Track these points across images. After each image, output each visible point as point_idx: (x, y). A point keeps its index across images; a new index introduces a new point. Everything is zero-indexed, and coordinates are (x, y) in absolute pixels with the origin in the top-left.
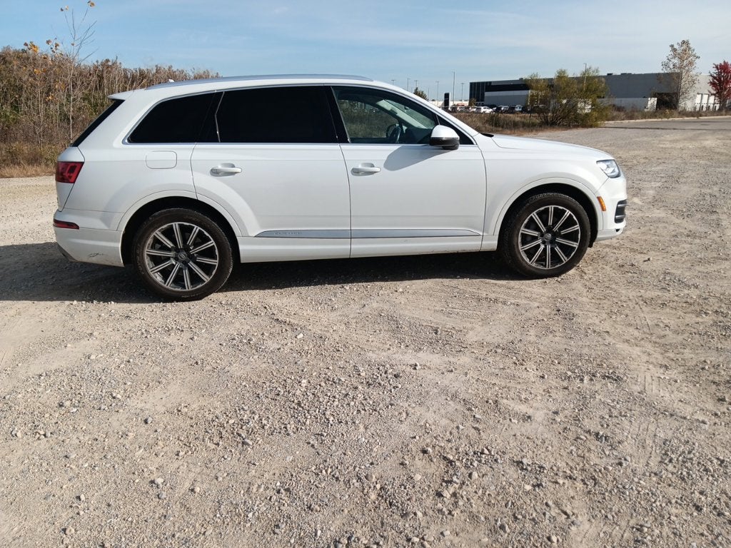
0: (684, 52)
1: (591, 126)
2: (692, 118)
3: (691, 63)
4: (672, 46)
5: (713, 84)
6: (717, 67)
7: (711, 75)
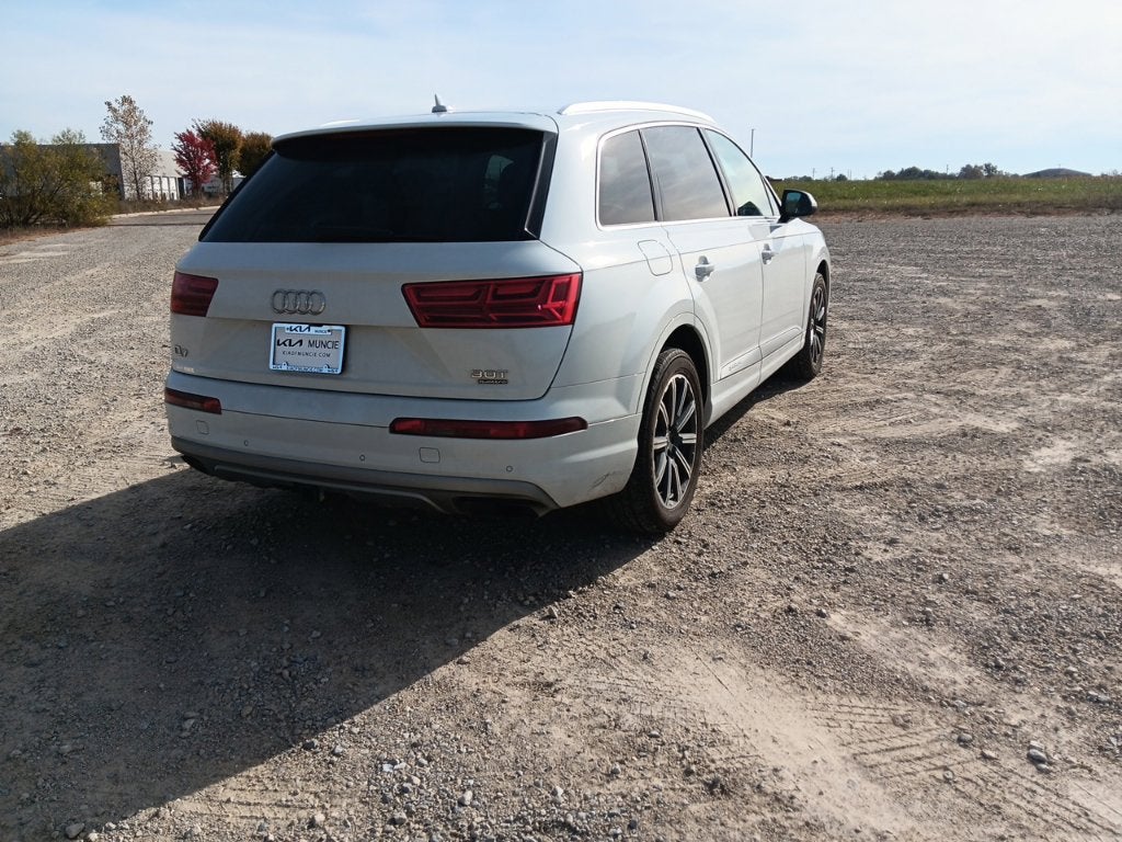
2: (191, 209)
4: (109, 104)
5: (180, 161)
6: (180, 138)
7: (175, 149)
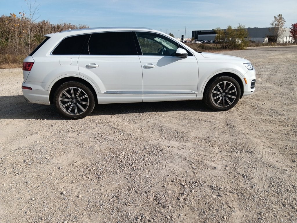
0: (279, 19)
1: (241, 49)
2: (282, 46)
3: (282, 24)
4: (275, 16)
5: (291, 32)
6: (293, 25)
7: (291, 29)
